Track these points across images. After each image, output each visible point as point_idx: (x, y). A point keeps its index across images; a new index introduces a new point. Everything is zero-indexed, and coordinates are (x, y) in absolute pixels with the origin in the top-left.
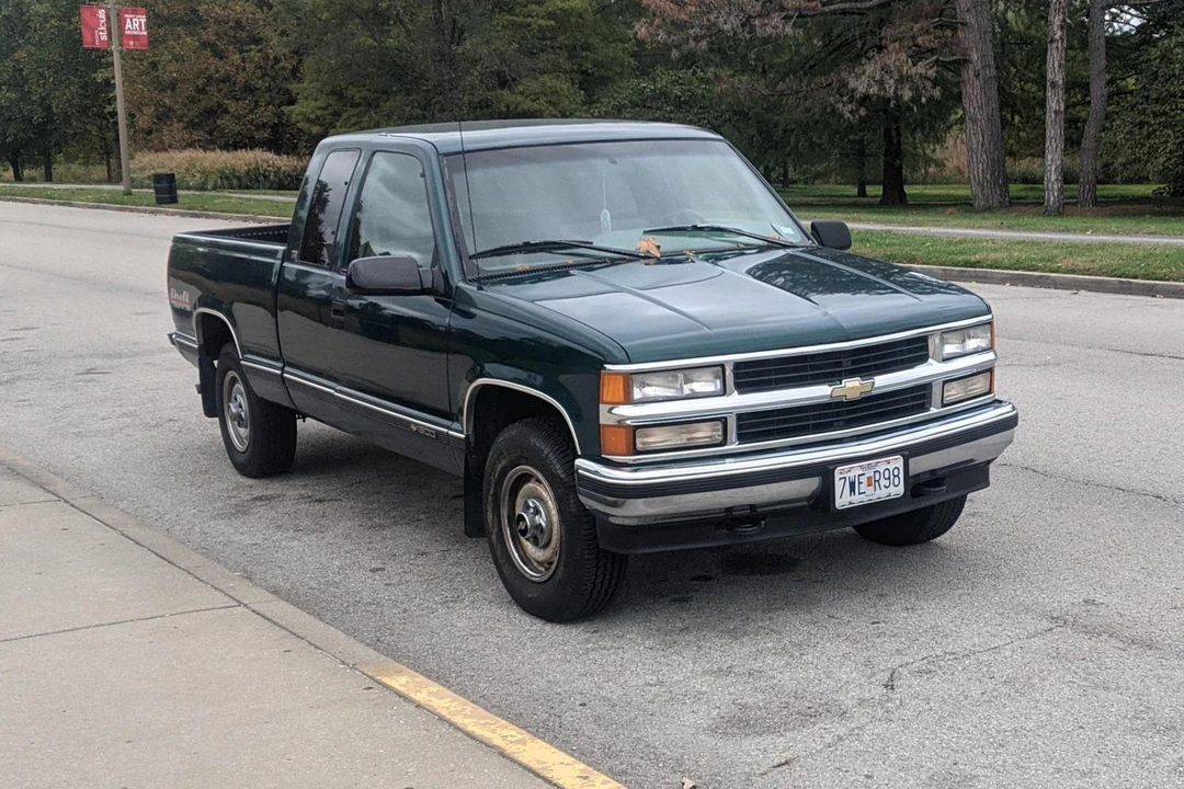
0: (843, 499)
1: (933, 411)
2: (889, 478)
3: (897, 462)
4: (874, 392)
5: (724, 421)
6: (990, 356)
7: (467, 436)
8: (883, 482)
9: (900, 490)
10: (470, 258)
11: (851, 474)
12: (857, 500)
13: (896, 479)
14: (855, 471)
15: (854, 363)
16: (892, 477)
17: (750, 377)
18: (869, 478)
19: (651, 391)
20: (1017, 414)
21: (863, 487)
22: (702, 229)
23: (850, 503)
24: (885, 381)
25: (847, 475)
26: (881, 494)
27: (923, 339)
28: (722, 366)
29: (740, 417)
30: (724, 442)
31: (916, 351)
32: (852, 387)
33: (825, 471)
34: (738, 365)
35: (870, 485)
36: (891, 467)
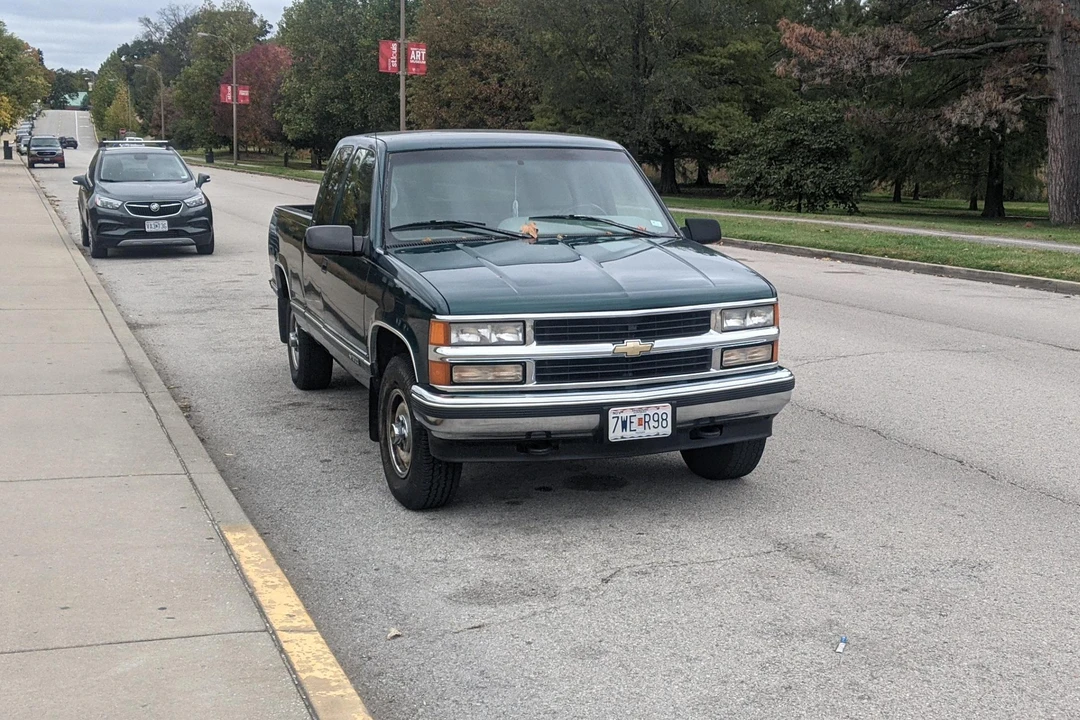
0: (615, 434)
1: (713, 371)
2: (658, 421)
3: (667, 408)
4: (652, 352)
5: (524, 365)
6: (773, 331)
7: (372, 364)
8: (652, 423)
9: (668, 431)
10: (390, 230)
11: (624, 415)
12: (628, 435)
13: (664, 422)
14: (627, 412)
15: (639, 327)
16: (660, 420)
17: (546, 332)
18: (640, 419)
19: (465, 337)
20: (794, 379)
21: (634, 426)
22: (578, 218)
23: (622, 437)
24: (663, 344)
25: (620, 416)
26: (650, 432)
27: (708, 313)
28: (523, 322)
29: (539, 363)
30: (524, 381)
31: (699, 323)
32: (632, 346)
33: (601, 410)
34: (538, 323)
35: (640, 425)
36: (660, 412)
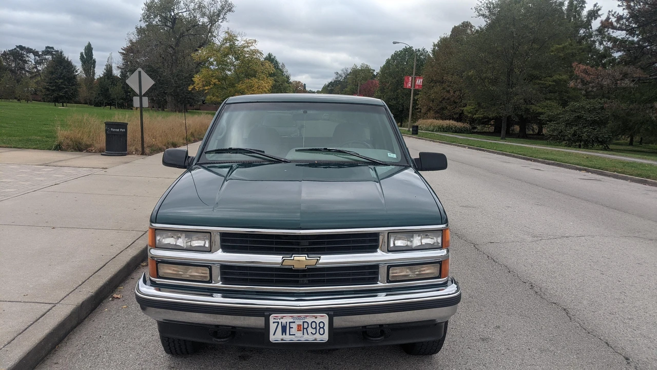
0: (276, 336)
1: (380, 285)
2: (316, 328)
3: (325, 319)
4: (318, 266)
5: (210, 268)
6: (443, 252)
8: (310, 330)
9: (325, 337)
10: (206, 153)
11: (284, 321)
12: (287, 338)
13: (322, 330)
14: (287, 319)
15: (311, 244)
16: (318, 328)
17: (230, 243)
18: (299, 326)
20: (460, 295)
21: (293, 331)
22: (330, 150)
23: (282, 340)
24: (327, 259)
25: (280, 321)
26: (308, 337)
27: (376, 235)
28: (211, 233)
30: (210, 281)
31: (369, 243)
32: (301, 260)
33: (265, 313)
34: (223, 235)
35: (299, 330)
36: (318, 321)
